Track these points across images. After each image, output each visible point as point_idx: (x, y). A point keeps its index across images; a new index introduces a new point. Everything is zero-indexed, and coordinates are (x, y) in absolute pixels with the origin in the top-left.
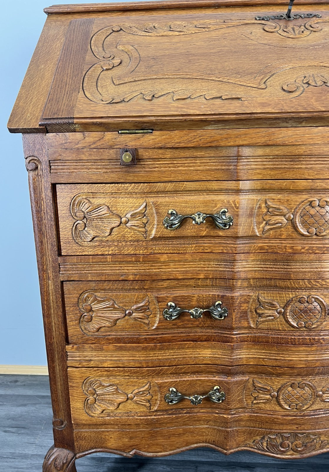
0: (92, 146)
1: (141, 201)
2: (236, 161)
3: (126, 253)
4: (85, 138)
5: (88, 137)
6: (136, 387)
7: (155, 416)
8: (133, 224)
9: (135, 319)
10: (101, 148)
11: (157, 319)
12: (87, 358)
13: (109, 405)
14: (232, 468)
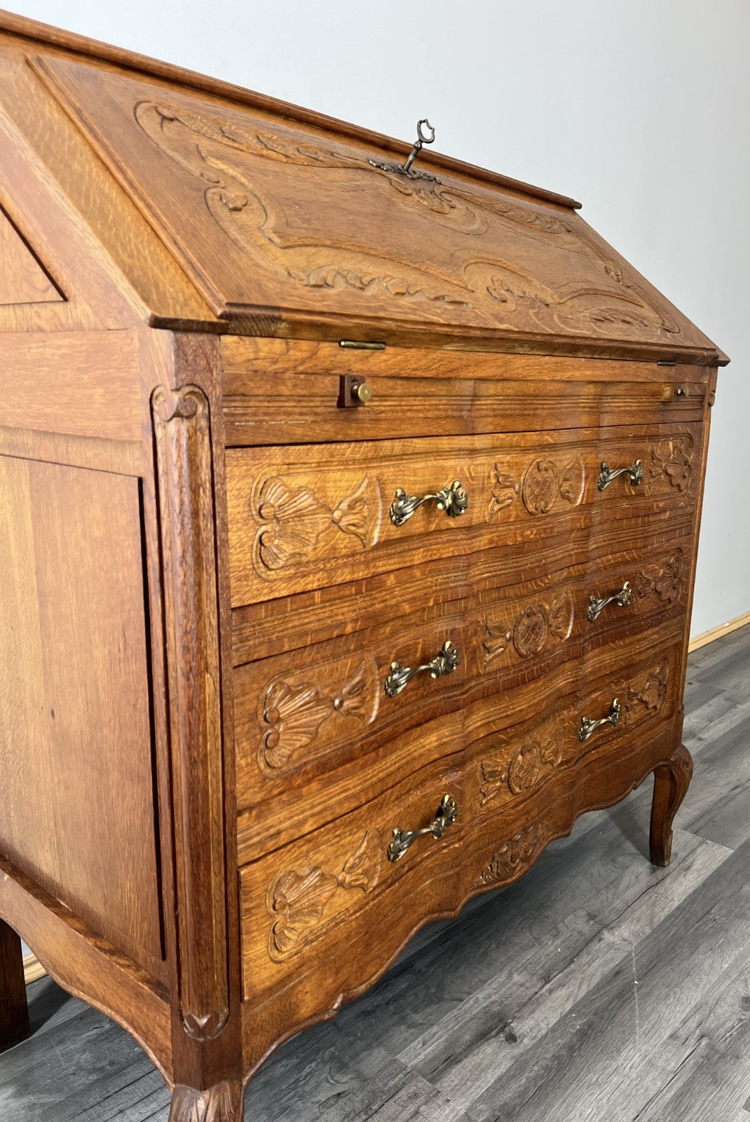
0: (301, 368)
1: (360, 475)
2: (470, 403)
3: (339, 581)
4: (288, 350)
5: (294, 348)
6: (349, 854)
7: (373, 900)
8: (351, 522)
9: (348, 712)
10: (313, 374)
11: (377, 701)
12: (272, 831)
13: (306, 919)
14: (385, 988)
